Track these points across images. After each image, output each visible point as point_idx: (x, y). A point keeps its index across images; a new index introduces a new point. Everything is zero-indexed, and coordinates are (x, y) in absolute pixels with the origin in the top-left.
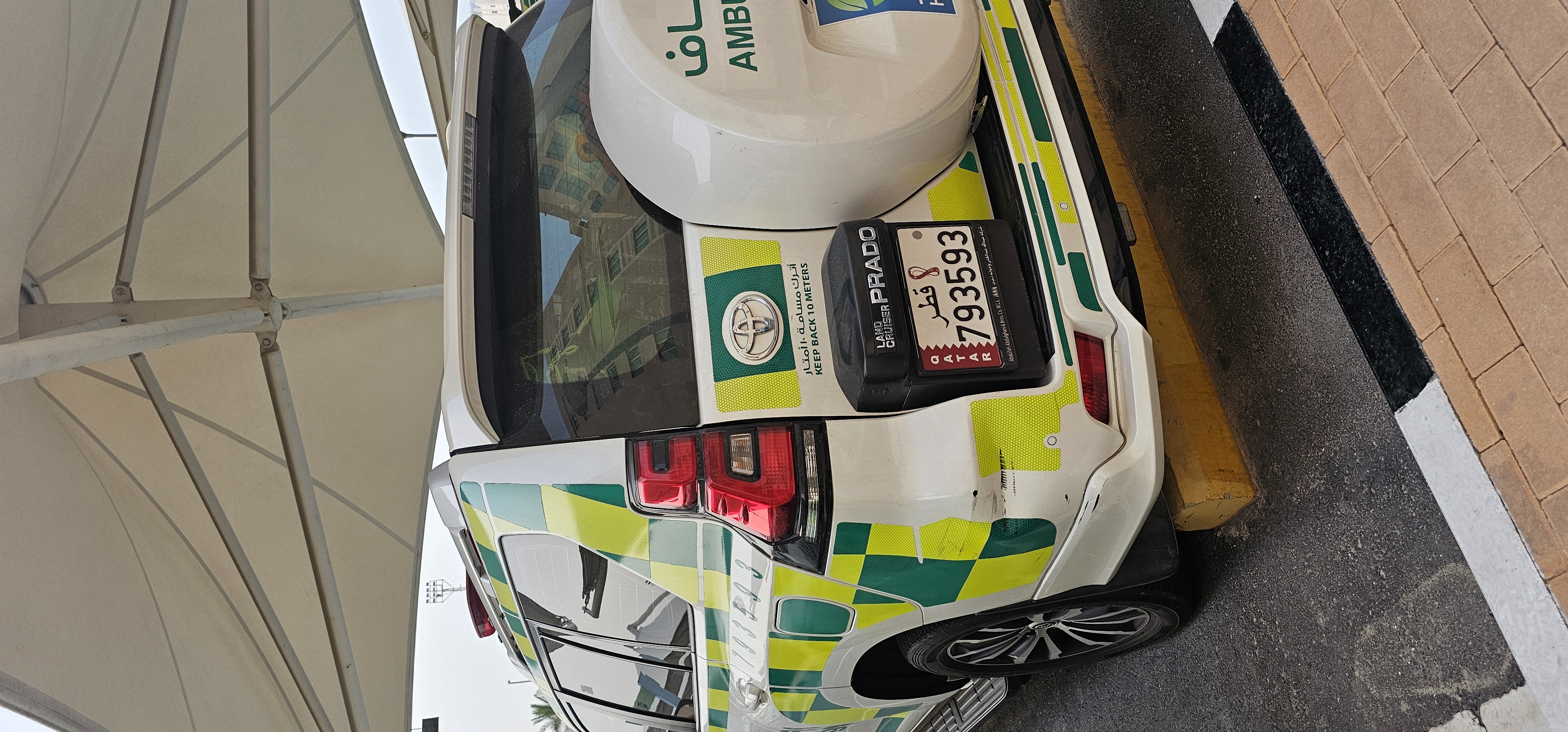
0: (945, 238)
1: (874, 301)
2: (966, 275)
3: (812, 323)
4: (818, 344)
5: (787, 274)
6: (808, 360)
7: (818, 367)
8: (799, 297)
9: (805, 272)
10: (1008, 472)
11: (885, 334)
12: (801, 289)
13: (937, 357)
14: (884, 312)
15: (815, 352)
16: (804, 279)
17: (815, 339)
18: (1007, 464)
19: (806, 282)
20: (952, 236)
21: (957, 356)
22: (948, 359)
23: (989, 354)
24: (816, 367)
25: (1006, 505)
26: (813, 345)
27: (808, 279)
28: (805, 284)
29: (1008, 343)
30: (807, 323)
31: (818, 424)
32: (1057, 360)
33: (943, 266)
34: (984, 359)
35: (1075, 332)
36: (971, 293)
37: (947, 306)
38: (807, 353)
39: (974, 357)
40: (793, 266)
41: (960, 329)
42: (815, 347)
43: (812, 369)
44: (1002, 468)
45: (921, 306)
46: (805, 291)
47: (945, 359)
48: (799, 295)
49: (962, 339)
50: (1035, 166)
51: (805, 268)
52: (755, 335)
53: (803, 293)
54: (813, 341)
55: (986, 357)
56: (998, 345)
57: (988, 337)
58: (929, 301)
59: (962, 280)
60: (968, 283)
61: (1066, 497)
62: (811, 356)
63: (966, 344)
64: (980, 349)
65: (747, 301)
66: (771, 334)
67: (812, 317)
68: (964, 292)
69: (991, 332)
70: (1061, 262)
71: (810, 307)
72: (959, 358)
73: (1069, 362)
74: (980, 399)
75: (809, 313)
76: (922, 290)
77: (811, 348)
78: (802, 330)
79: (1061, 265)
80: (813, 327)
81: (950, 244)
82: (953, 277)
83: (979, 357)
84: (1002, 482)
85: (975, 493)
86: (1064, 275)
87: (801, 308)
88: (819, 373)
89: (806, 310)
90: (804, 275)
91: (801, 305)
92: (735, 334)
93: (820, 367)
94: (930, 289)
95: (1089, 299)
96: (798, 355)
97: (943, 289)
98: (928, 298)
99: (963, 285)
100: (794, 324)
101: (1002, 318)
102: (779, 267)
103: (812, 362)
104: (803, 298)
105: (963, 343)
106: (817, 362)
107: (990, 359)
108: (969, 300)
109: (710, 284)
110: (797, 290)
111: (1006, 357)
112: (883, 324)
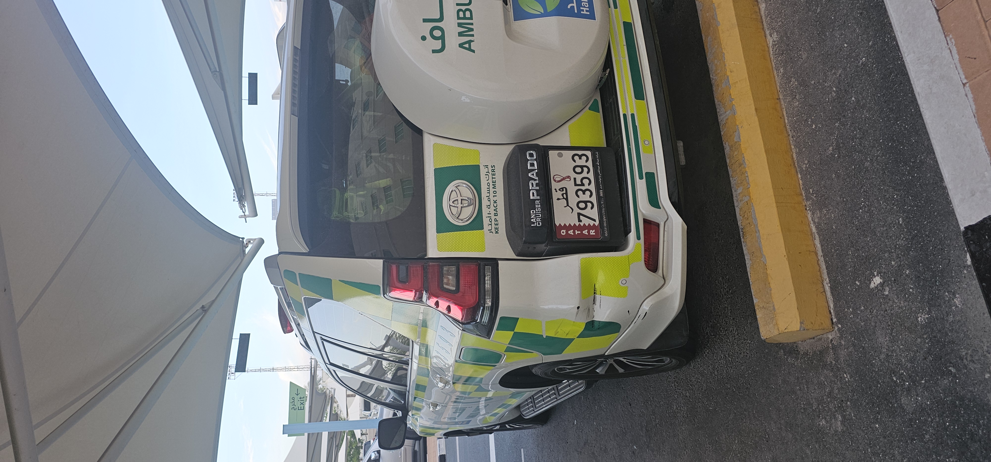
0: (576, 158)
1: (532, 197)
2: (586, 182)
3: (495, 202)
4: (497, 215)
5: (483, 171)
6: (491, 225)
7: (496, 229)
9: (493, 171)
10: (598, 296)
11: (536, 218)
12: (490, 181)
13: (564, 231)
14: (537, 204)
15: (496, 220)
16: (492, 175)
17: (496, 212)
18: (598, 292)
19: (494, 177)
20: (580, 157)
21: (576, 231)
22: (571, 232)
23: (594, 231)
25: (595, 314)
26: (495, 216)
27: (495, 175)
28: (493, 178)
29: (605, 225)
30: (492, 202)
31: (493, 263)
32: (632, 236)
33: (573, 175)
34: (591, 234)
35: (644, 219)
36: (588, 193)
37: (573, 200)
38: (491, 220)
39: (585, 232)
40: (486, 166)
41: (579, 214)
42: (496, 217)
43: (493, 230)
44: (594, 294)
45: (558, 199)
46: (493, 182)
47: (569, 232)
48: (488, 184)
49: (580, 221)
50: (633, 115)
51: (493, 168)
52: (462, 207)
53: (491, 184)
54: (495, 213)
55: (592, 232)
56: (600, 225)
57: (595, 220)
58: (563, 196)
59: (583, 185)
60: (586, 187)
61: (629, 312)
62: (493, 222)
63: (582, 224)
64: (589, 228)
65: (459, 186)
66: (471, 208)
67: (495, 199)
68: (584, 192)
69: (596, 216)
70: (641, 178)
71: (495, 192)
72: (577, 232)
73: (639, 238)
74: (586, 257)
75: (494, 196)
76: (560, 190)
77: (493, 218)
78: (489, 207)
79: (641, 179)
80: (495, 205)
81: (579, 162)
82: (579, 182)
83: (589, 232)
84: (594, 301)
85: (578, 308)
86: (641, 185)
87: (489, 193)
88: (497, 233)
89: (492, 194)
90: (493, 173)
91: (489, 191)
92: (450, 205)
93: (498, 229)
94: (564, 189)
95: (654, 201)
96: (486, 221)
97: (572, 189)
98: (563, 195)
99: (583, 188)
100: (485, 202)
101: (603, 209)
102: (478, 166)
103: (493, 226)
104: (491, 186)
105: (580, 223)
106: (496, 226)
107: (594, 234)
108: (586, 197)
109: (438, 172)
110: (488, 182)
111: (603, 233)
112: (536, 212)
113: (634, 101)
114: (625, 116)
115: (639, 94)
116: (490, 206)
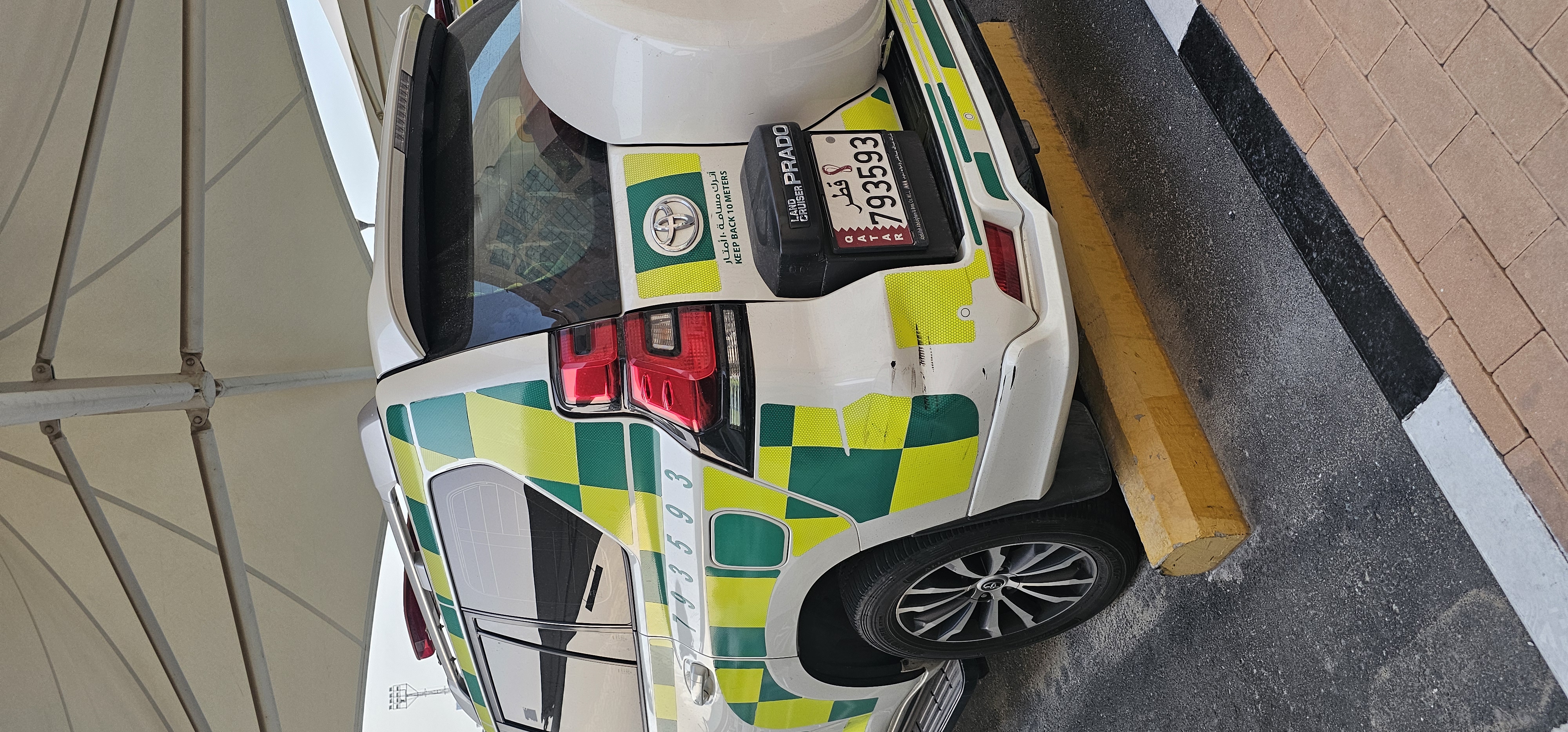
0: (857, 143)
1: (787, 182)
2: (878, 172)
3: (731, 220)
4: (737, 238)
5: (707, 181)
6: (728, 251)
7: (737, 257)
8: (719, 198)
9: (724, 178)
10: (925, 348)
11: (798, 210)
12: (721, 192)
13: (851, 238)
14: (797, 191)
15: (735, 244)
16: (723, 184)
17: (734, 234)
18: (924, 340)
19: (725, 186)
20: (864, 141)
21: (871, 236)
22: (862, 238)
23: (901, 235)
24: (735, 257)
25: (926, 382)
26: (733, 238)
27: (728, 184)
28: (724, 188)
29: (918, 224)
30: (726, 220)
31: (739, 308)
32: (967, 240)
33: (855, 165)
34: (896, 239)
35: (984, 221)
36: (883, 187)
37: (859, 197)
38: (726, 245)
39: (887, 237)
40: (713, 173)
41: (872, 215)
42: (734, 240)
43: (732, 259)
44: (919, 344)
45: (835, 196)
46: (725, 194)
47: (859, 239)
48: (718, 197)
49: (874, 222)
50: (940, 85)
51: (724, 175)
52: (675, 230)
53: (722, 196)
54: (732, 235)
55: (898, 237)
56: (910, 227)
57: (900, 221)
58: (842, 192)
59: (875, 176)
60: (880, 178)
61: (984, 371)
62: (731, 248)
63: (879, 227)
64: (892, 231)
65: (668, 202)
66: (691, 230)
67: (731, 215)
68: (876, 185)
69: (903, 217)
70: (967, 159)
71: (730, 207)
72: (872, 238)
73: (979, 242)
74: (893, 273)
75: (728, 212)
76: (835, 184)
77: (730, 241)
78: (721, 226)
79: (968, 162)
80: (732, 223)
81: (861, 147)
82: (865, 172)
83: (892, 237)
84: (920, 358)
85: (893, 364)
86: (971, 172)
87: (721, 208)
88: (739, 262)
89: (725, 210)
90: (724, 181)
91: (720, 205)
92: (656, 230)
93: (740, 257)
94: (843, 182)
95: (995, 188)
96: (718, 247)
97: (856, 184)
98: (841, 190)
99: (875, 180)
100: (714, 221)
101: (912, 205)
102: (699, 174)
103: (732, 253)
104: (723, 199)
105: (876, 226)
106: (736, 253)
107: (902, 239)
108: (882, 191)
109: (632, 191)
110: (717, 193)
111: (917, 236)
112: (796, 201)
113: (940, 70)
114: (928, 86)
115: (946, 59)
116: (723, 225)
